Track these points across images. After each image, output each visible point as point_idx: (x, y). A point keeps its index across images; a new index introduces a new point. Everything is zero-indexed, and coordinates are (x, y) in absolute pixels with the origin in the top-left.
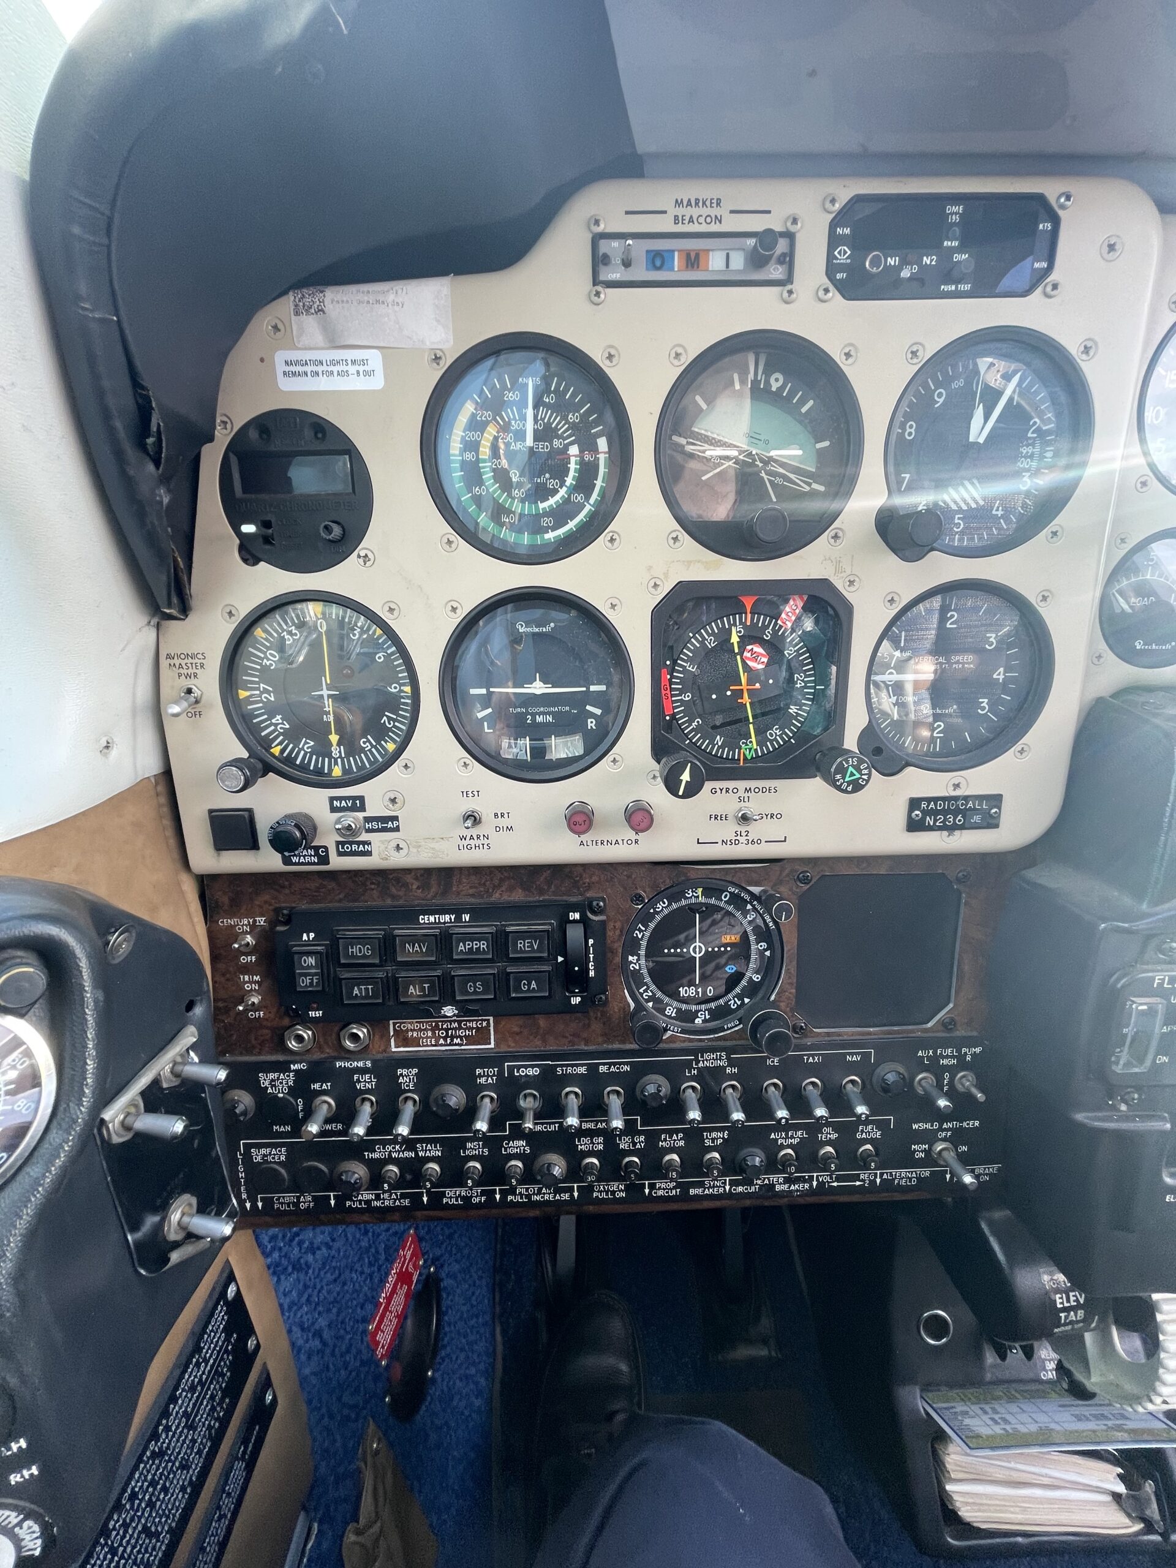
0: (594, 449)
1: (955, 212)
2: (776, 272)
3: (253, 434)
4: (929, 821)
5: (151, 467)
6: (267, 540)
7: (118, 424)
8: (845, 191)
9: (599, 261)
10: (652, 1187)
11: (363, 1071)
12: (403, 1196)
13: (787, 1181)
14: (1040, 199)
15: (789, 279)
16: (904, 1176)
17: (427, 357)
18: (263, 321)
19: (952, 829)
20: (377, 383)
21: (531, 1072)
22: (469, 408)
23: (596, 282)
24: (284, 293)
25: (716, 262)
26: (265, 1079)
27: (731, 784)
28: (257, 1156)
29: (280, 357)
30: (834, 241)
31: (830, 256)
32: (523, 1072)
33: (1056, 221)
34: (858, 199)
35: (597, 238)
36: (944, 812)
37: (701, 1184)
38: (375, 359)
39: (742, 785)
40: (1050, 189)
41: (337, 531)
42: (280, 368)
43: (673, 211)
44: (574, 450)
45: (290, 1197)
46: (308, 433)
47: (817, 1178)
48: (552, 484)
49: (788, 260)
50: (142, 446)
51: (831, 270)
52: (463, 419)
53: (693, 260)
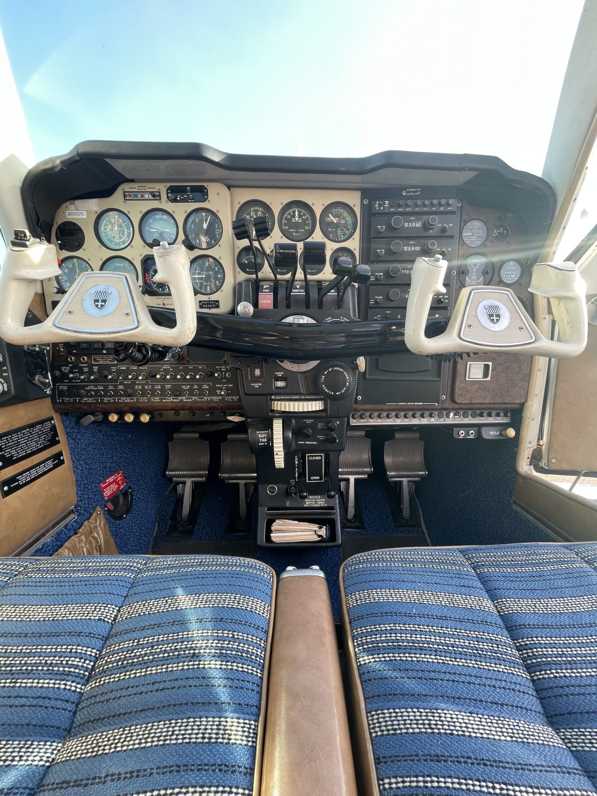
0: (130, 230)
1: (189, 188)
2: (158, 198)
3: (62, 226)
4: (204, 306)
5: (40, 229)
6: (65, 246)
7: (34, 222)
8: (168, 185)
9: (125, 196)
10: (153, 399)
11: (85, 367)
12: (94, 399)
13: (186, 398)
14: (203, 186)
15: (160, 199)
16: (215, 398)
17: (94, 212)
18: (64, 205)
19: (210, 308)
20: (85, 217)
21: (124, 368)
22: (105, 222)
23: (125, 199)
24: (68, 201)
25: (146, 196)
26: (63, 368)
27: (161, 297)
28: (60, 388)
29: (67, 212)
30: (167, 193)
31: (167, 195)
32: (122, 368)
33: (207, 190)
34: (170, 186)
35: (124, 192)
36: (207, 304)
37: (165, 399)
38: (85, 213)
39: (163, 297)
40: (205, 184)
41: (77, 244)
42: (67, 213)
43: (137, 188)
44: (126, 230)
45: (68, 399)
46: (72, 226)
47: (194, 398)
48: (122, 236)
49: (159, 196)
50: (38, 225)
51: (168, 197)
52: (104, 224)
53: (142, 196)
